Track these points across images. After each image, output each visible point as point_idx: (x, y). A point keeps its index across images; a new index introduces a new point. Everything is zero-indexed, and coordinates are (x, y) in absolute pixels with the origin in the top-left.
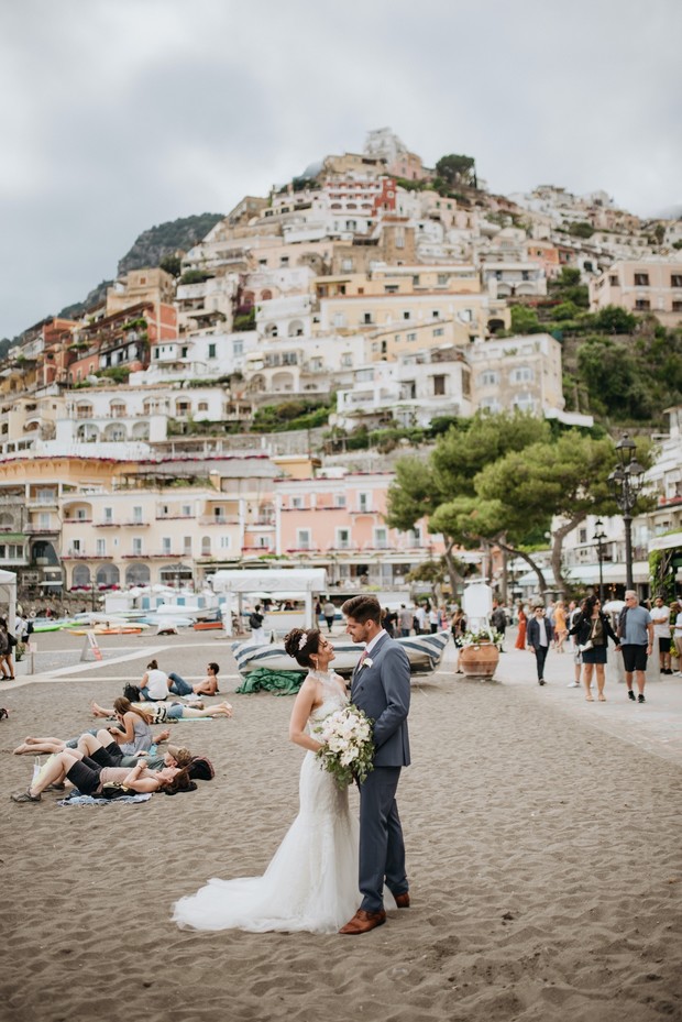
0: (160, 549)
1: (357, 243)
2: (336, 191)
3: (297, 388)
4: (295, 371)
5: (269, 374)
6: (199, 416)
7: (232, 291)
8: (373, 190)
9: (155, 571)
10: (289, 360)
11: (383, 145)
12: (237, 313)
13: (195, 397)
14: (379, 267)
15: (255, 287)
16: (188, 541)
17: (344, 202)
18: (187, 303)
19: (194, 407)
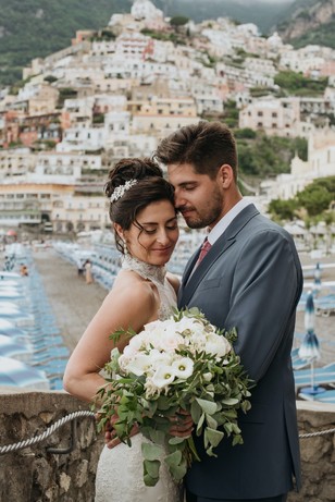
1: (143, 84)
2: (125, 43)
3: (127, 156)
4: (126, 148)
5: (116, 149)
6: (93, 167)
7: (91, 106)
8: (143, 44)
9: (87, 227)
10: (123, 144)
11: (144, 8)
12: (95, 115)
13: (90, 158)
15: (102, 104)
17: (129, 49)
18: (71, 109)
19: (90, 163)
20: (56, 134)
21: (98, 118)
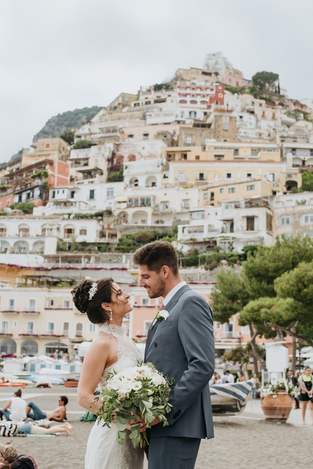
0: (46, 330)
1: (196, 125)
2: (183, 92)
3: (150, 222)
4: (149, 210)
5: (130, 212)
6: (80, 239)
7: (108, 154)
8: (208, 92)
9: (42, 346)
10: (145, 202)
11: (216, 63)
12: (111, 170)
13: (78, 225)
14: (211, 142)
15: (124, 152)
16: (66, 326)
17: (188, 99)
18: (77, 162)
19: (77, 232)
20: (37, 192)
21: (116, 173)
